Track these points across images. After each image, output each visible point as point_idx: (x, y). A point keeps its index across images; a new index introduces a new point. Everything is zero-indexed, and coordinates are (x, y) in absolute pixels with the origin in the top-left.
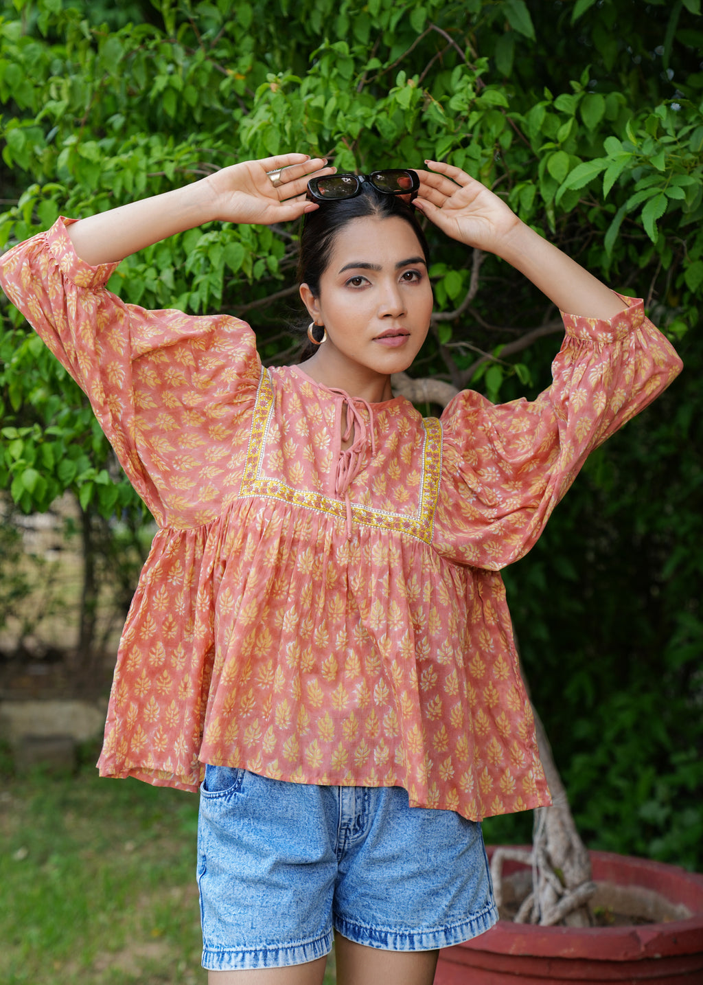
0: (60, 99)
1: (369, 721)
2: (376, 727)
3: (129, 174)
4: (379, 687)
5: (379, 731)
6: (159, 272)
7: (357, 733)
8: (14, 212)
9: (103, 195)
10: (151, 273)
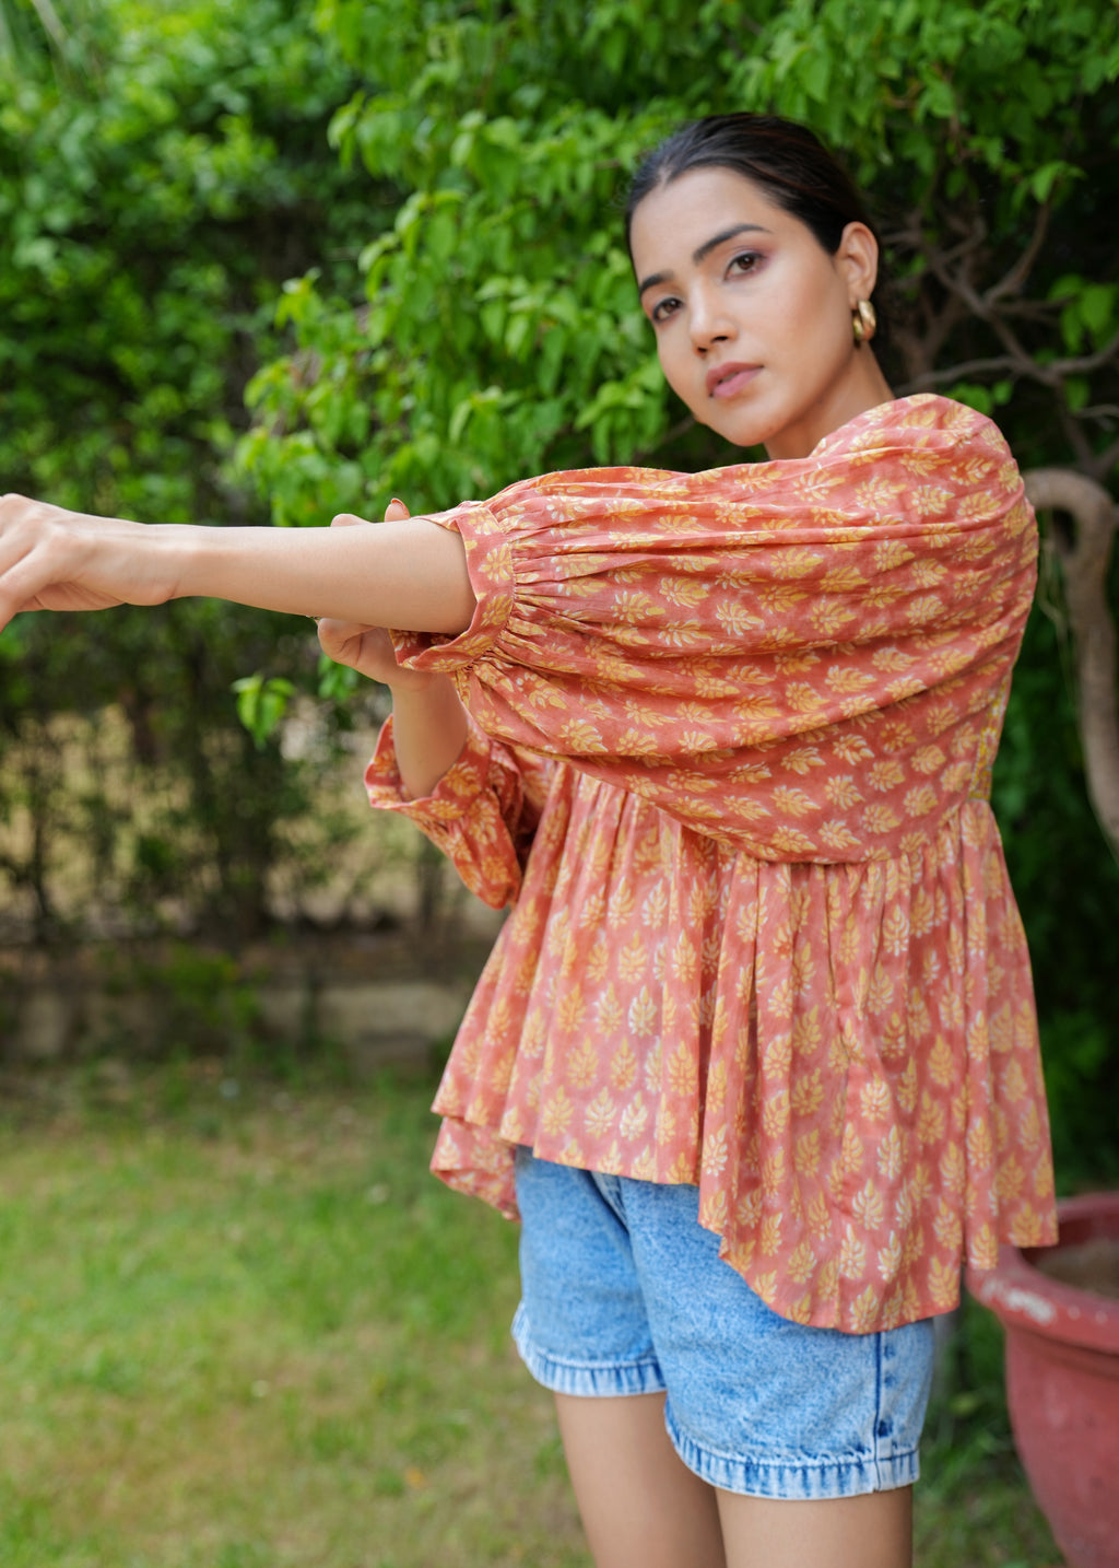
0: (444, 59)
1: (619, 1059)
2: (630, 1071)
3: (563, 169)
4: (639, 1002)
5: (635, 1079)
6: (616, 320)
7: (594, 1076)
8: (388, 240)
9: (524, 204)
10: (604, 323)
